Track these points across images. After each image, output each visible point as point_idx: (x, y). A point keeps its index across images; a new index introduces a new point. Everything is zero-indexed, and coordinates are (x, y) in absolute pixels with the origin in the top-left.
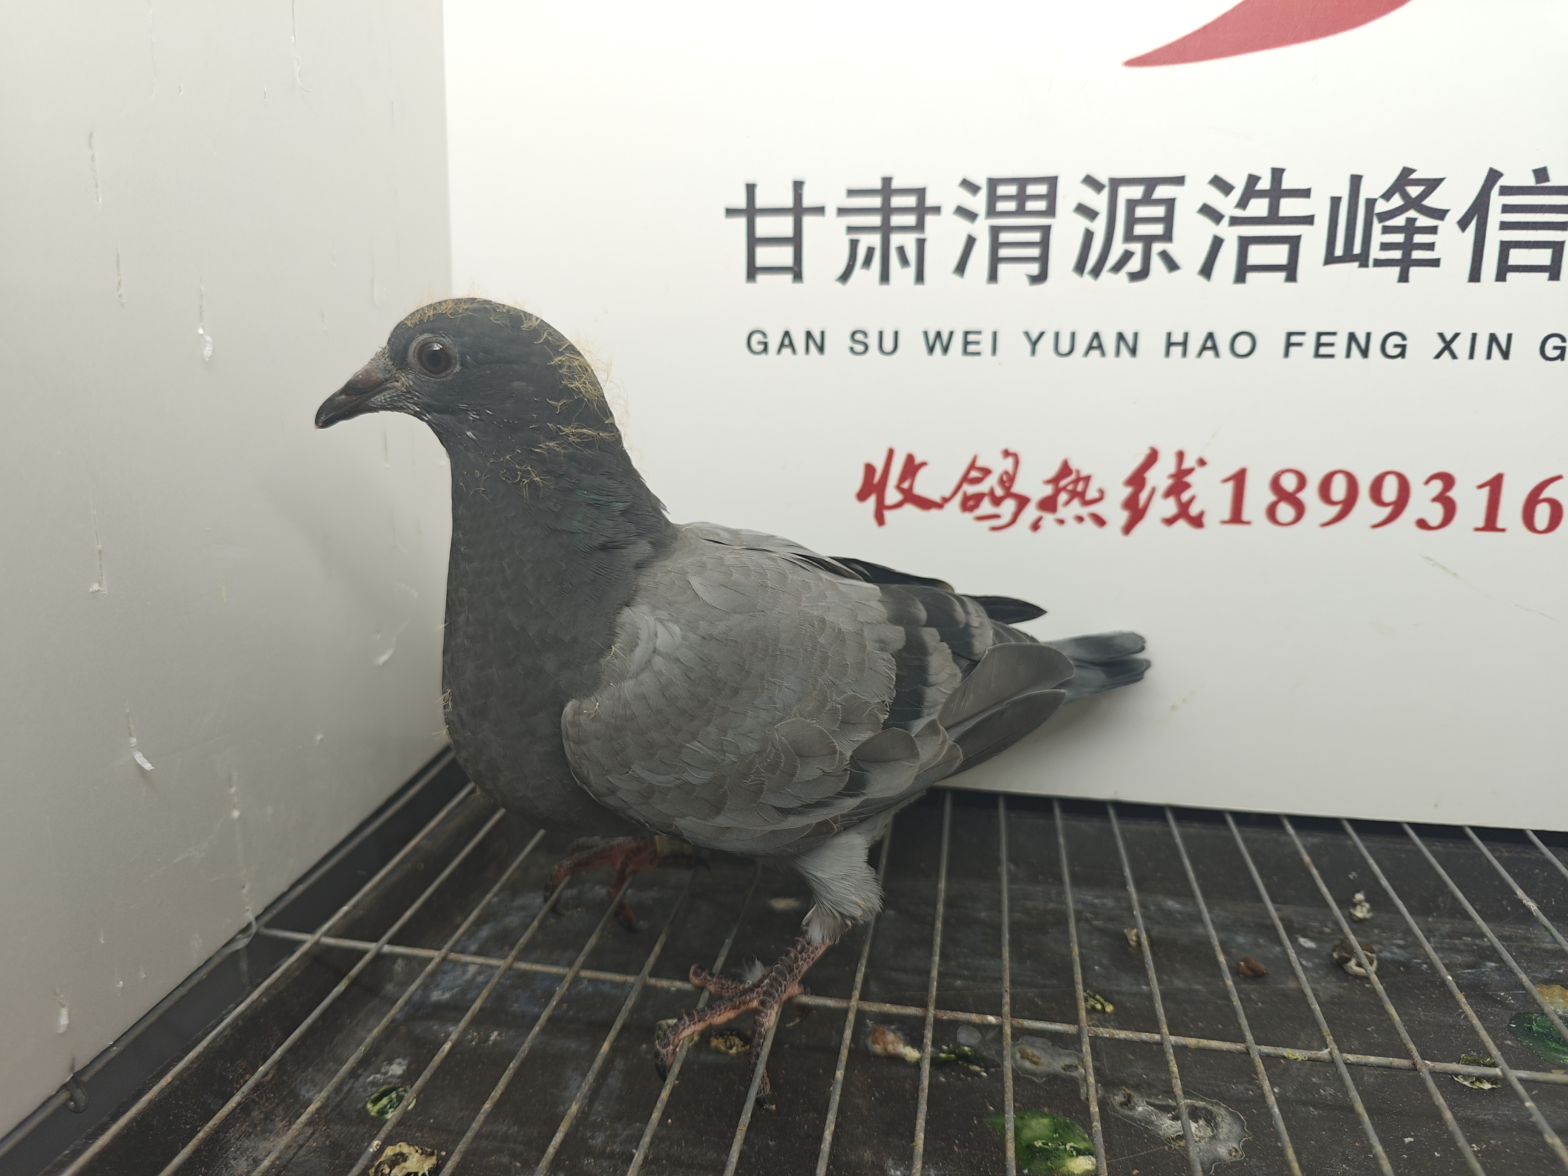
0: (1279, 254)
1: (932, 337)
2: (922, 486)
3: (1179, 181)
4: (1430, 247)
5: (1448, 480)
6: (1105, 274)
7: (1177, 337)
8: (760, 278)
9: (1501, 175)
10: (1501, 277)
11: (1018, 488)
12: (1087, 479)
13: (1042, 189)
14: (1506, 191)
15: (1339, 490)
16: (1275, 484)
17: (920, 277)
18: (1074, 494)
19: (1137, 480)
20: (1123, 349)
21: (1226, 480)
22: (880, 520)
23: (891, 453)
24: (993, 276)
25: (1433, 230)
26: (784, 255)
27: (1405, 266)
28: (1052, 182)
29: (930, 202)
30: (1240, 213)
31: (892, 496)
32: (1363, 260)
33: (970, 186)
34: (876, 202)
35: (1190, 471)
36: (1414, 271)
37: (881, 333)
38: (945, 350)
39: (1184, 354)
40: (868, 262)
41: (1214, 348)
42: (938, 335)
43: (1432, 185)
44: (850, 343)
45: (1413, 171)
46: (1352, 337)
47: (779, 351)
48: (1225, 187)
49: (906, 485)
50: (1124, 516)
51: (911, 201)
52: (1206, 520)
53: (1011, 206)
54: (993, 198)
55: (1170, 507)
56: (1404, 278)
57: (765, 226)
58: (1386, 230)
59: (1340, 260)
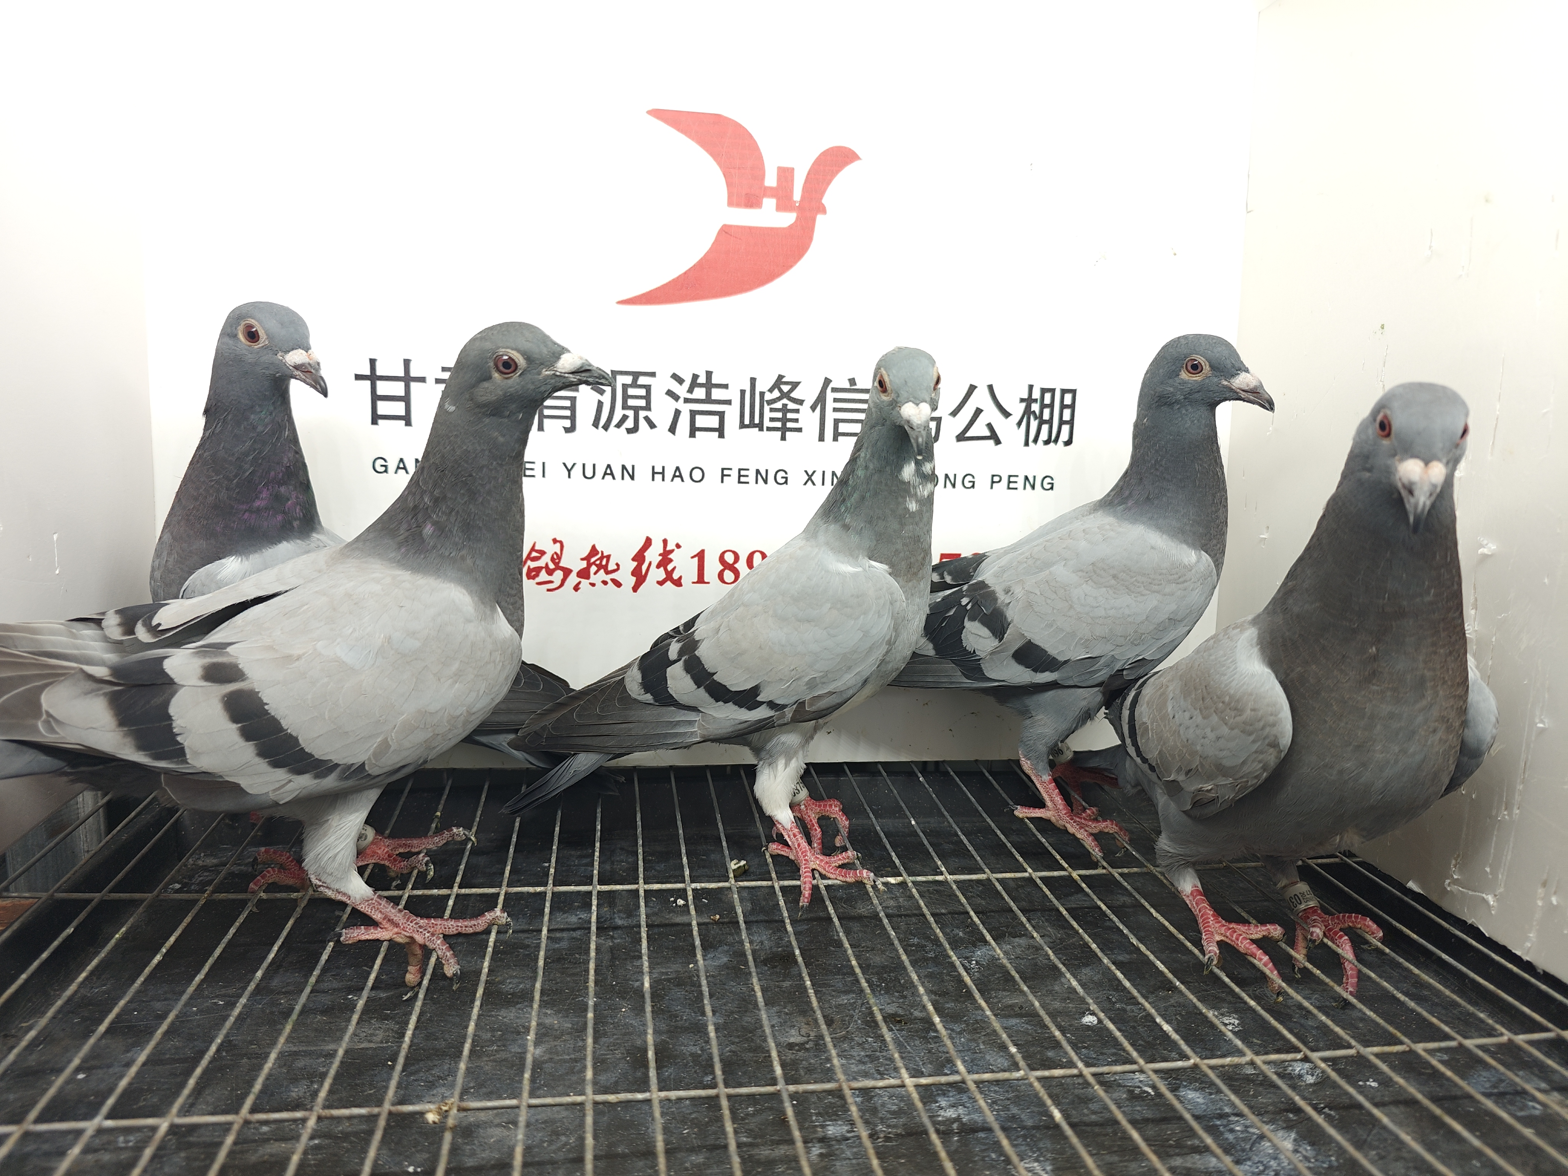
0: (714, 422)
3: (653, 374)
4: (796, 420)
6: (612, 428)
7: (658, 469)
8: (381, 422)
9: (832, 380)
10: (835, 439)
11: (564, 563)
12: (608, 557)
14: (834, 390)
16: (722, 559)
18: (600, 567)
19: (639, 557)
20: (626, 475)
21: (692, 557)
24: (541, 427)
25: (797, 411)
26: (398, 408)
27: (784, 430)
30: (689, 396)
32: (760, 427)
35: (672, 551)
36: (788, 434)
39: (663, 479)
41: (681, 476)
43: (795, 385)
45: (784, 377)
46: (758, 472)
47: (396, 473)
48: (680, 381)
50: (632, 581)
52: (682, 581)
55: (661, 574)
56: (783, 438)
57: (383, 388)
58: (772, 410)
59: (748, 426)
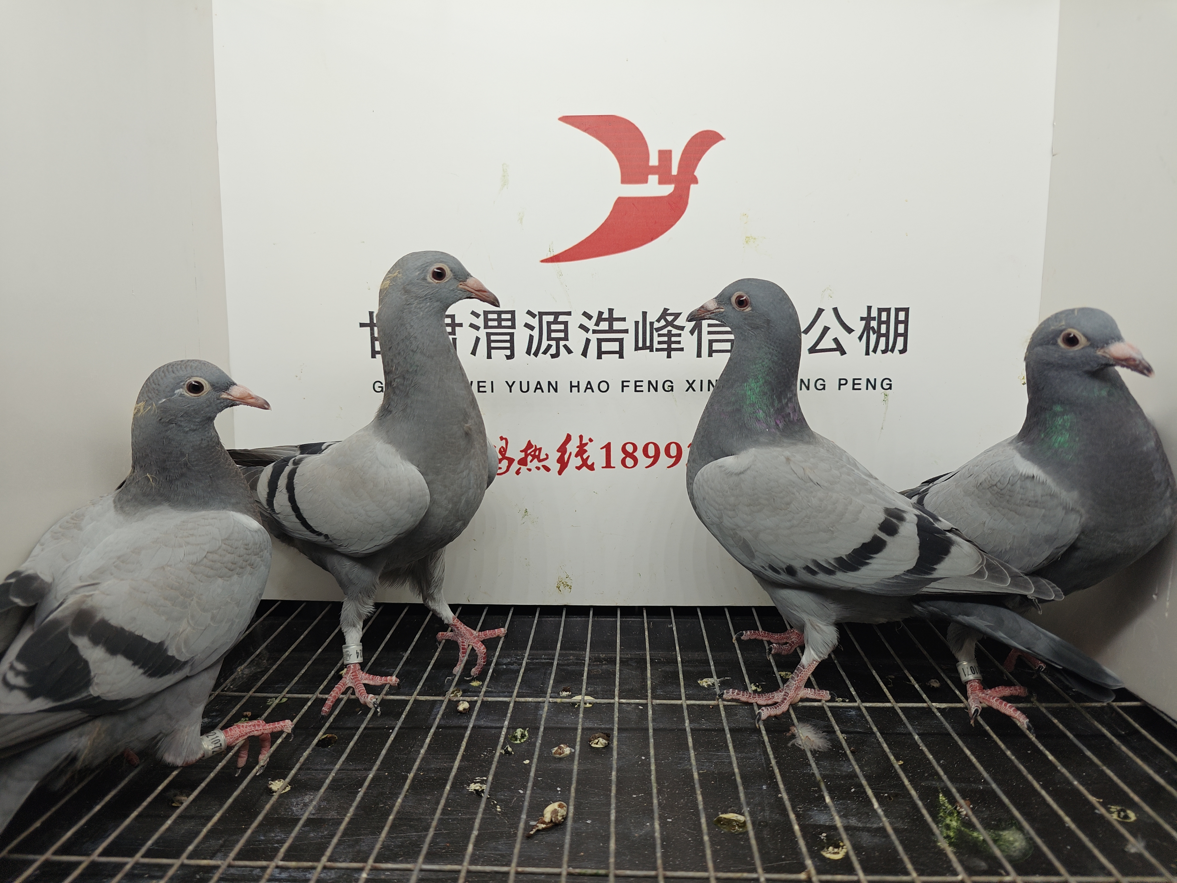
0: (615, 347)
3: (569, 313)
4: (679, 342)
6: (540, 354)
7: (575, 383)
10: (710, 355)
12: (540, 449)
13: (509, 316)
15: (651, 451)
18: (534, 457)
19: (562, 449)
21: (602, 448)
24: (489, 356)
25: (679, 335)
27: (669, 351)
28: (513, 313)
29: (457, 322)
30: (596, 328)
33: (475, 315)
35: (587, 444)
41: (591, 388)
45: (668, 309)
46: (650, 382)
48: (590, 317)
52: (595, 466)
53: (495, 323)
54: (486, 320)
55: (579, 461)
56: (669, 356)
58: (659, 335)
59: (641, 349)
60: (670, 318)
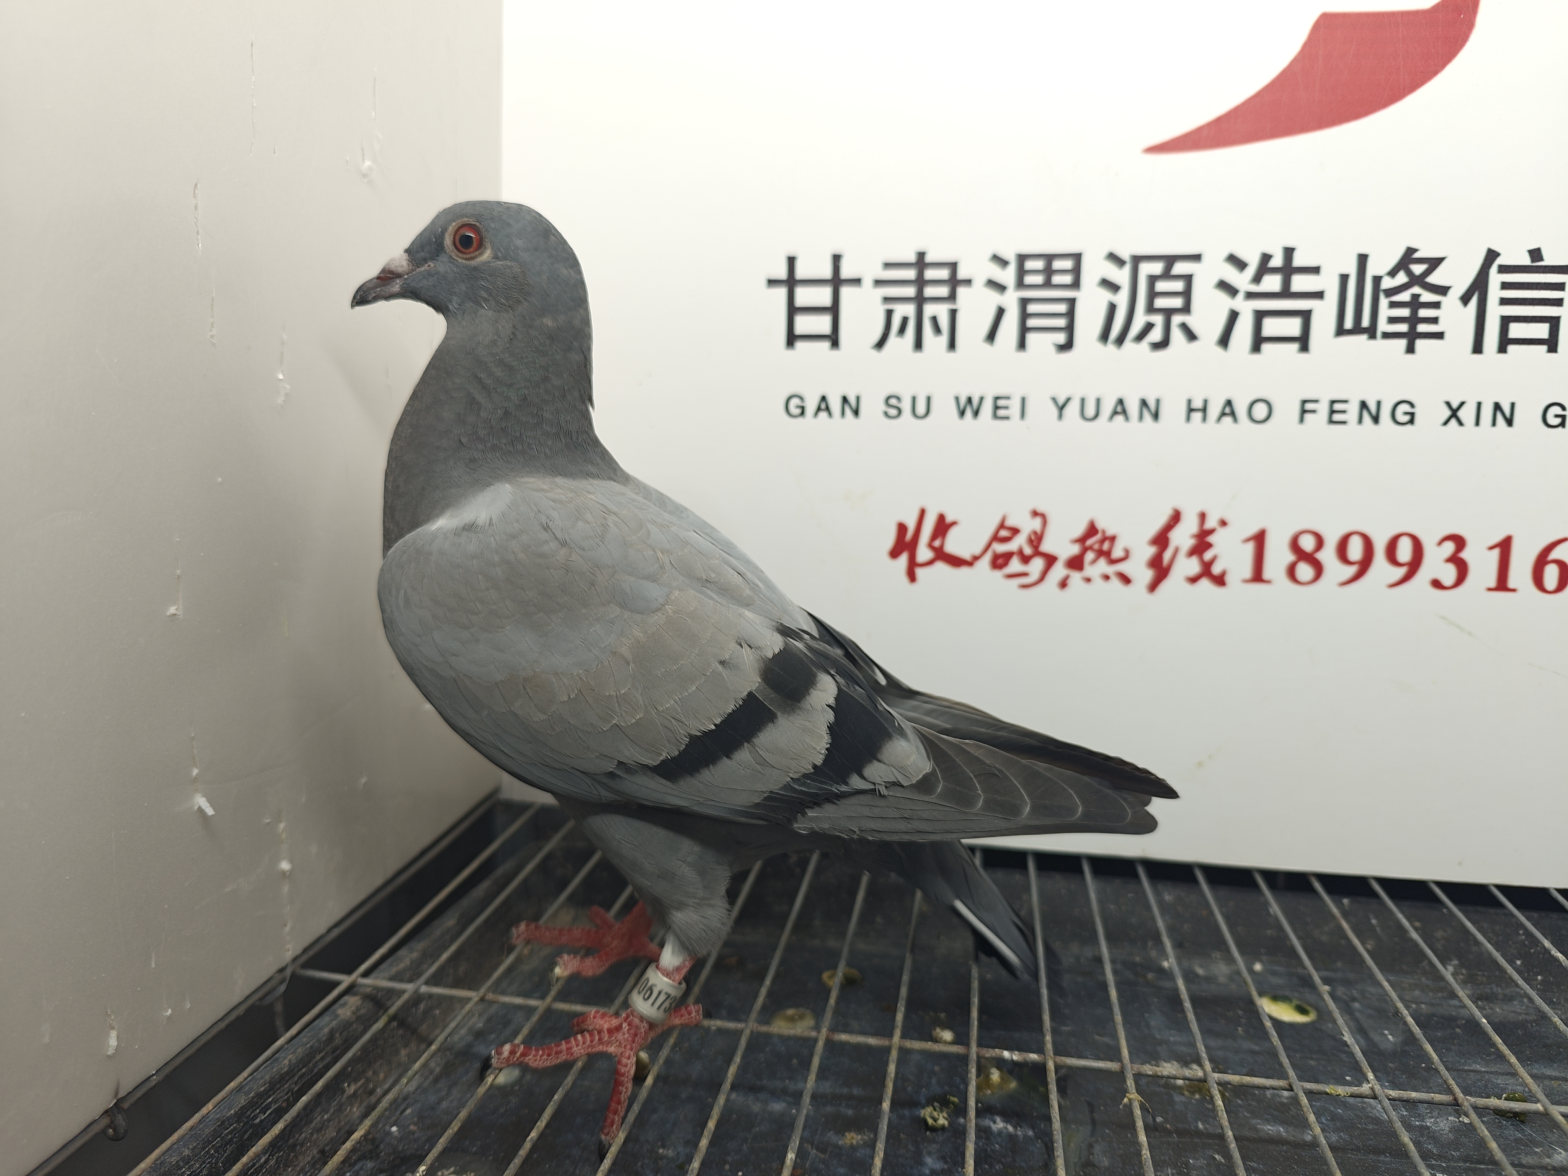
0: (1293, 327)
1: (963, 401)
2: (953, 544)
3: (1197, 258)
4: (1435, 320)
5: (1459, 542)
6: (1128, 344)
7: (1198, 404)
8: (800, 345)
9: (1498, 255)
10: (1502, 349)
11: (1046, 547)
12: (1113, 539)
13: (1068, 264)
14: (1503, 269)
15: (1355, 550)
16: (1295, 545)
17: (952, 345)
18: (1101, 553)
19: (1161, 540)
20: (1146, 414)
21: (1248, 540)
22: (912, 576)
23: (923, 513)
24: (1022, 345)
25: (1436, 305)
26: (823, 324)
27: (1412, 338)
28: (1077, 258)
29: (962, 274)
30: (1254, 288)
31: (924, 553)
32: (1371, 331)
33: (1000, 261)
34: (911, 274)
35: (1211, 532)
36: (1420, 343)
37: (914, 399)
38: (976, 413)
39: (1204, 419)
40: (902, 330)
41: (1233, 414)
42: (969, 400)
43: (1434, 263)
44: (883, 407)
45: (1416, 250)
46: (1364, 405)
47: (816, 414)
48: (1241, 265)
49: (937, 543)
50: (1148, 575)
51: (944, 274)
52: (1228, 579)
53: (1039, 279)
54: (1022, 272)
55: (1193, 566)
56: (1410, 349)
57: (804, 296)
58: (1393, 305)
59: (1350, 332)
60: (1418, 269)
